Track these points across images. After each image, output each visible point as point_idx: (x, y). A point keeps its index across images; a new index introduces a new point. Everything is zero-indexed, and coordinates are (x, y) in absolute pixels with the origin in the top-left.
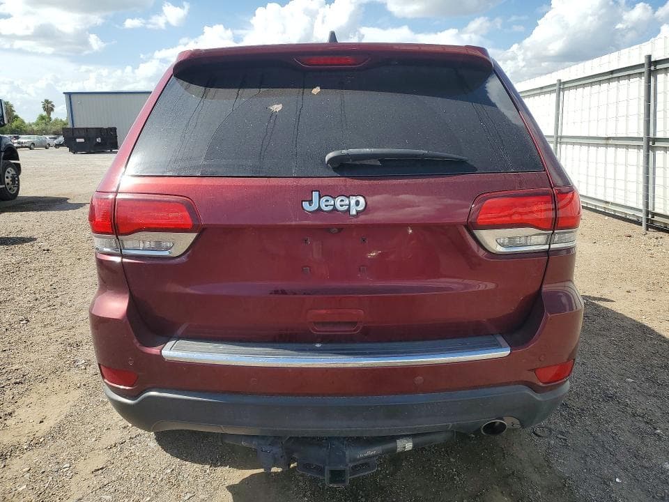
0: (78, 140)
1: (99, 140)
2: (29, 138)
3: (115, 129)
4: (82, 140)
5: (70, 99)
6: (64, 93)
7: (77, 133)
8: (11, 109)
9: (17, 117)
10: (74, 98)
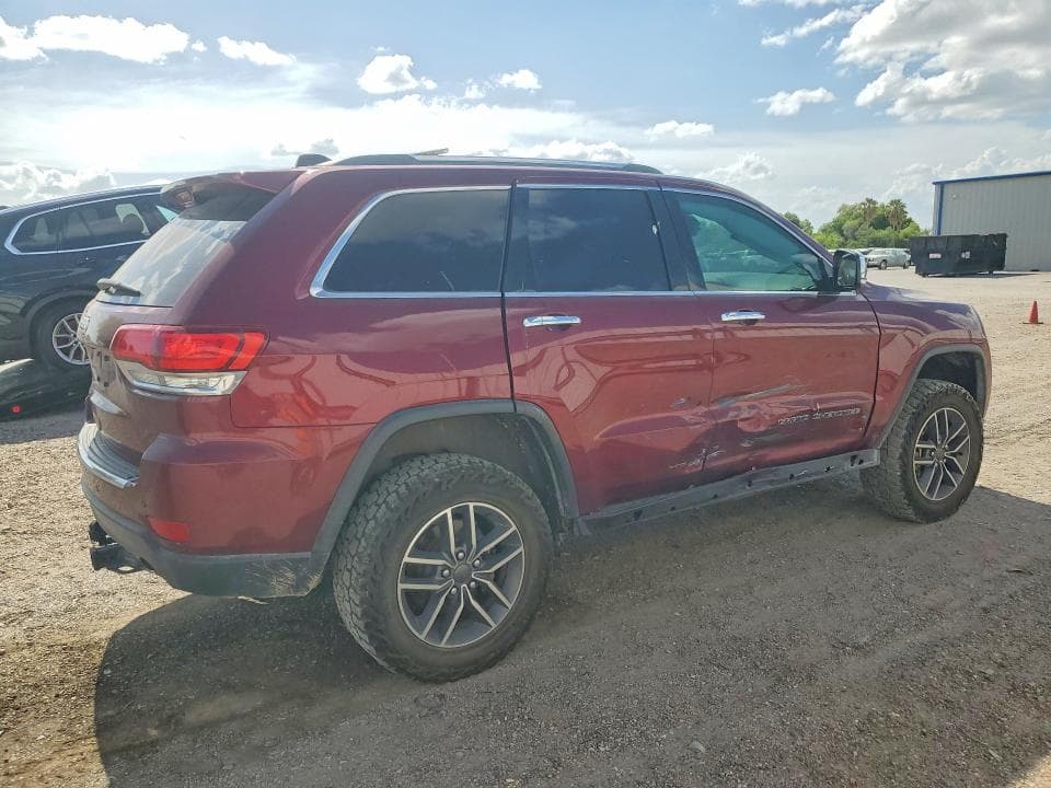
0: (931, 256)
1: (966, 255)
2: (884, 253)
3: (1004, 236)
4: (939, 256)
5: (942, 192)
6: (934, 183)
7: (931, 246)
8: (902, 210)
9: (910, 221)
10: (948, 190)
